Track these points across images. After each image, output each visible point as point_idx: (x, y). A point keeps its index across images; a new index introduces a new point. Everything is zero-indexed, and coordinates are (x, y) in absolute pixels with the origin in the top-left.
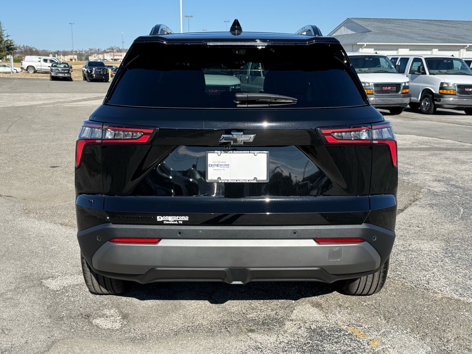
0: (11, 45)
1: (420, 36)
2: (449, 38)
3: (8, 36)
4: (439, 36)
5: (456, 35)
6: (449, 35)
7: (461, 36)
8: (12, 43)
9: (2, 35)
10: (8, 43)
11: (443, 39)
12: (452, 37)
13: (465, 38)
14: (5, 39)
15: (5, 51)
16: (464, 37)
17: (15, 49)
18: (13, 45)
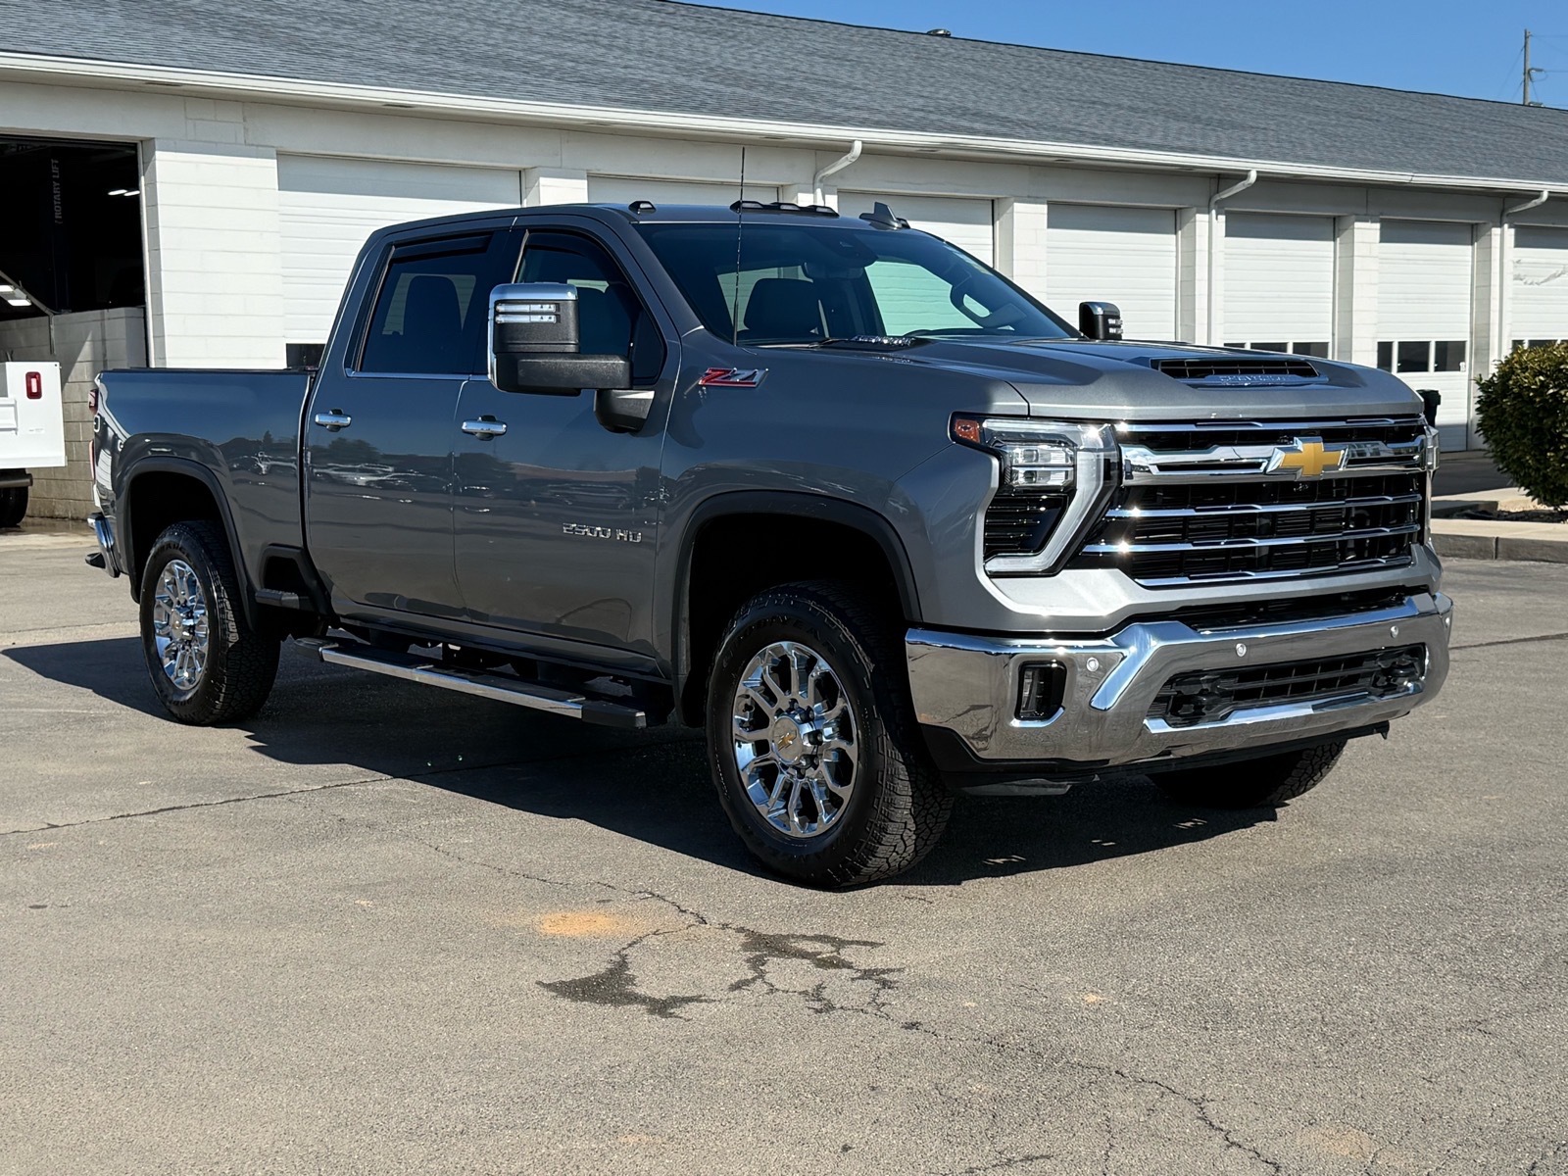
1: (414, 45)
2: (681, 80)
4: (594, 62)
5: (743, 72)
6: (678, 68)
7: (784, 83)
11: (624, 81)
12: (704, 80)
13: (818, 93)
16: (811, 88)
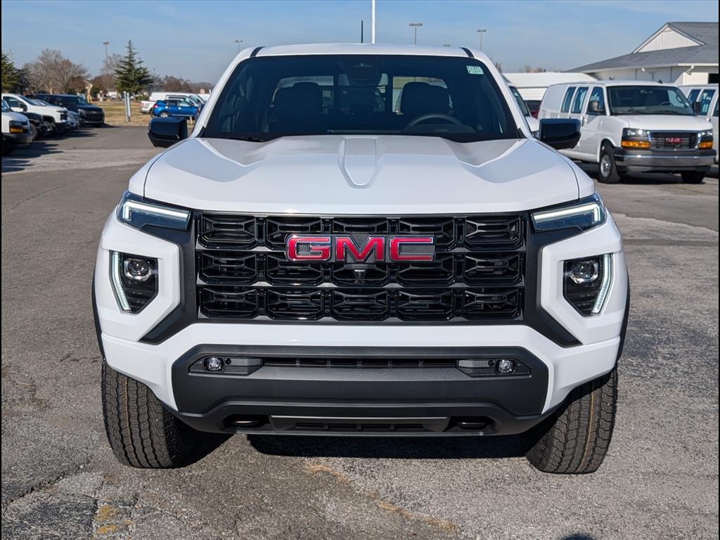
0: (144, 76)
3: (140, 62)
8: (147, 72)
9: (133, 61)
10: (139, 73)
14: (137, 66)
15: (135, 85)
17: (151, 81)
18: (147, 76)
